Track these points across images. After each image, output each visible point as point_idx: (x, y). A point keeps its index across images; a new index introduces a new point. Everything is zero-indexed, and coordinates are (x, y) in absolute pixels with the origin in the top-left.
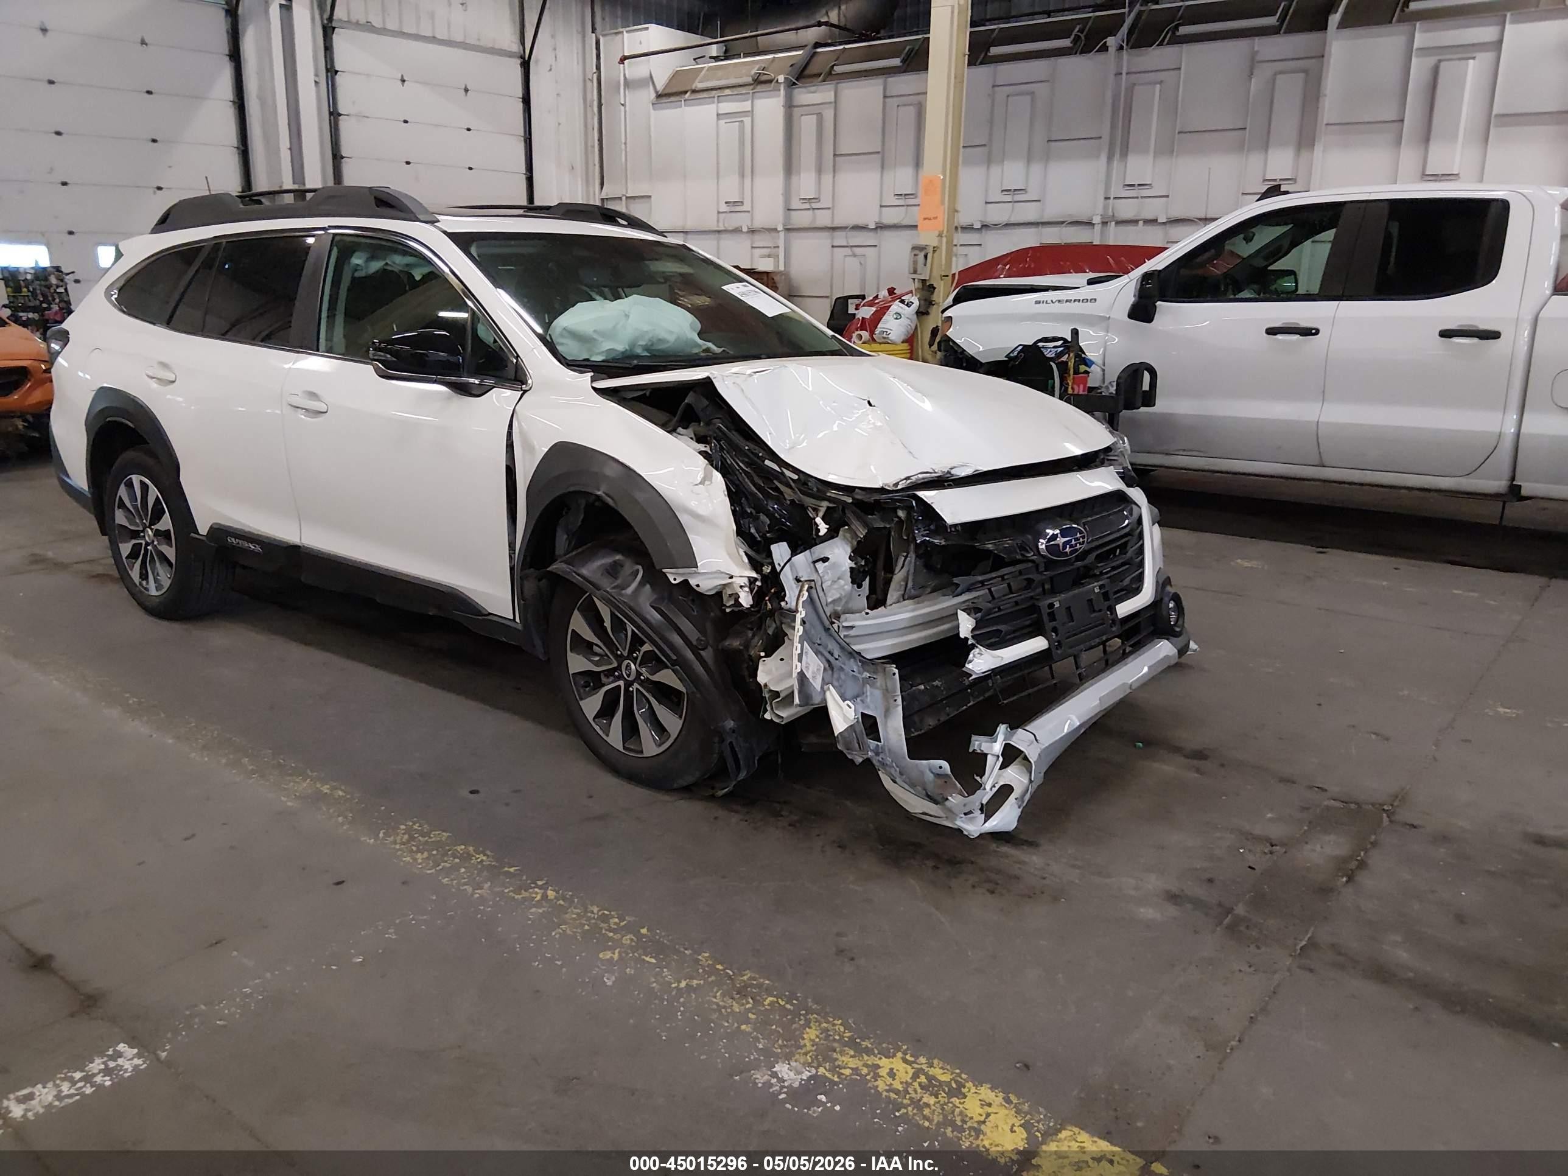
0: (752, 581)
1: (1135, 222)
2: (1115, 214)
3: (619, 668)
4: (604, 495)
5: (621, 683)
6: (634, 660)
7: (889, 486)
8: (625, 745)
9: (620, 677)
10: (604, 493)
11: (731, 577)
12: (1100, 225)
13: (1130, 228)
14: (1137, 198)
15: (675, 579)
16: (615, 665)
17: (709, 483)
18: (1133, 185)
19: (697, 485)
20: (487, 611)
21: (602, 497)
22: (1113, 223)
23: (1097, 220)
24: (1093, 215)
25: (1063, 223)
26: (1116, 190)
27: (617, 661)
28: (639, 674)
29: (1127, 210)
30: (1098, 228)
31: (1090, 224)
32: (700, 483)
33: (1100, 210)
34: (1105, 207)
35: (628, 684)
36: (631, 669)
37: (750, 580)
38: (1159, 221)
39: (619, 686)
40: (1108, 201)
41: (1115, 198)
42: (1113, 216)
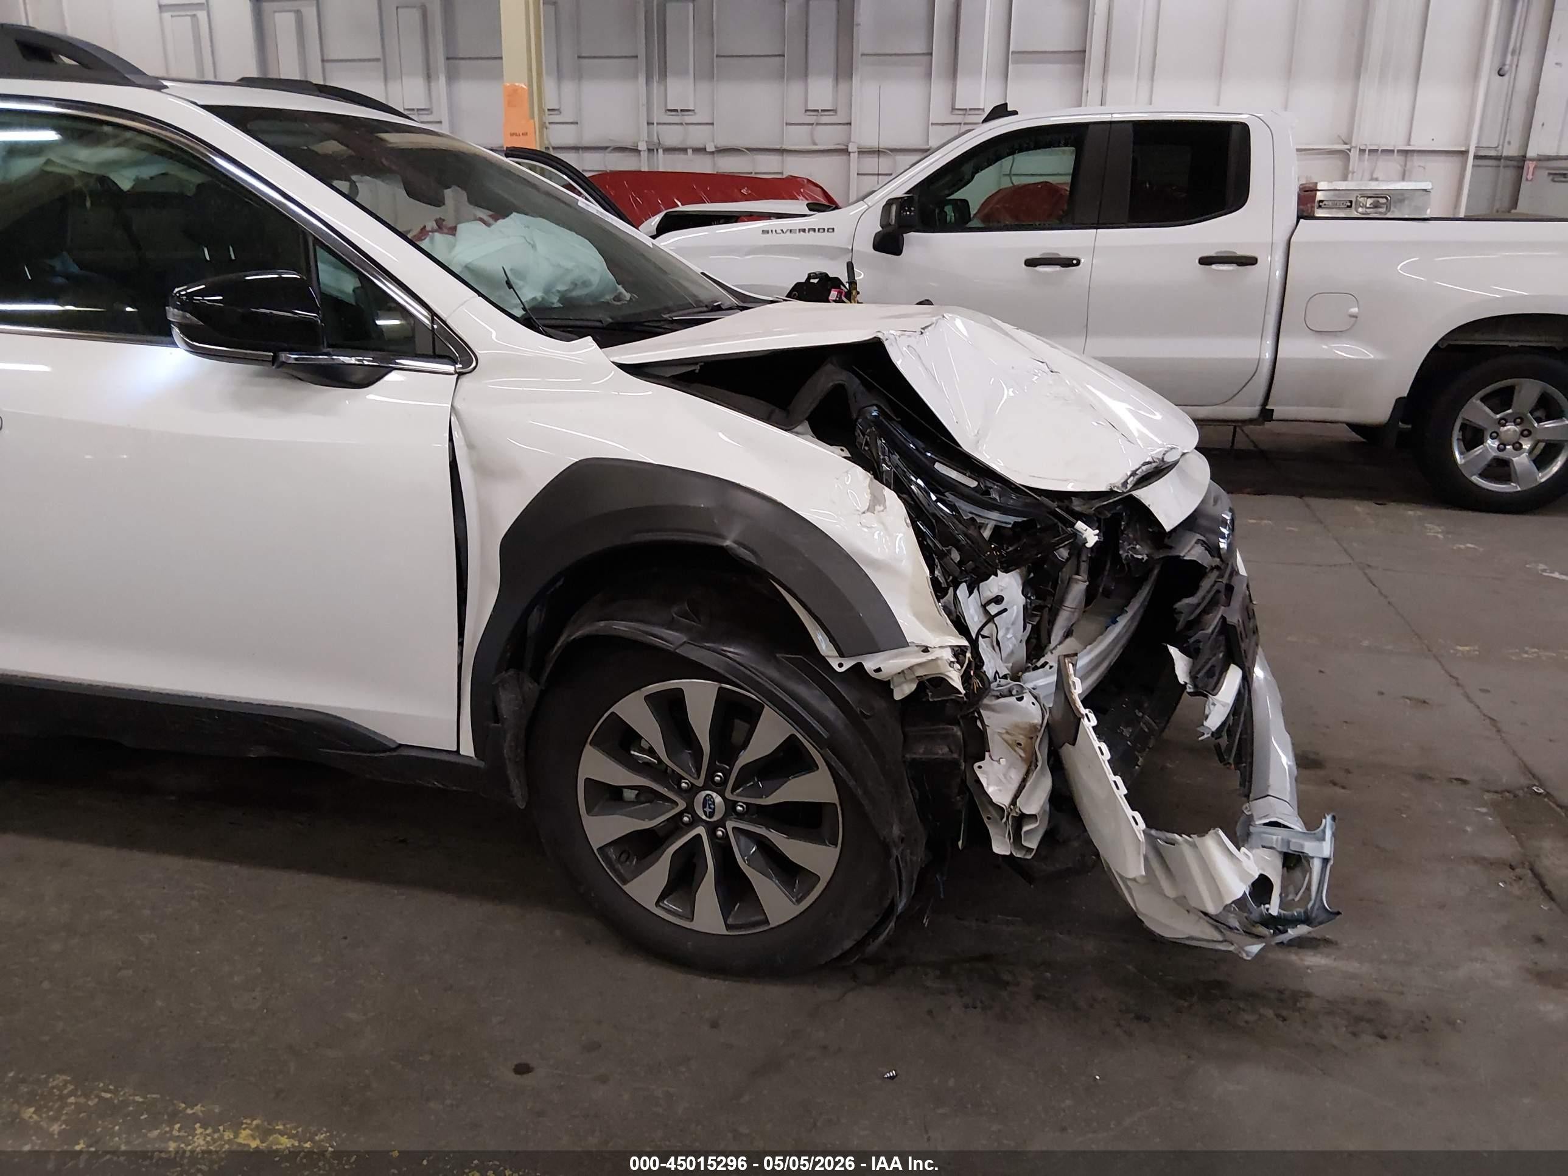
0: (958, 652)
1: (684, 150)
2: (661, 142)
3: (690, 809)
4: (735, 546)
5: (701, 830)
6: (720, 788)
7: (1118, 488)
8: (728, 922)
9: (696, 821)
10: (735, 542)
11: (926, 650)
12: (646, 153)
13: (681, 157)
14: (682, 124)
15: (841, 665)
16: (682, 805)
17: (882, 508)
18: (676, 110)
19: (864, 513)
20: (394, 742)
21: (731, 549)
22: (661, 151)
23: (642, 146)
24: (639, 141)
25: (606, 148)
26: (658, 116)
27: (684, 799)
28: (730, 805)
29: (672, 136)
30: (644, 155)
31: (636, 151)
32: (868, 510)
33: (644, 136)
34: (649, 134)
35: (711, 829)
36: (714, 803)
37: (953, 650)
38: (708, 150)
39: (699, 836)
40: (651, 126)
41: (658, 124)
42: (659, 143)
